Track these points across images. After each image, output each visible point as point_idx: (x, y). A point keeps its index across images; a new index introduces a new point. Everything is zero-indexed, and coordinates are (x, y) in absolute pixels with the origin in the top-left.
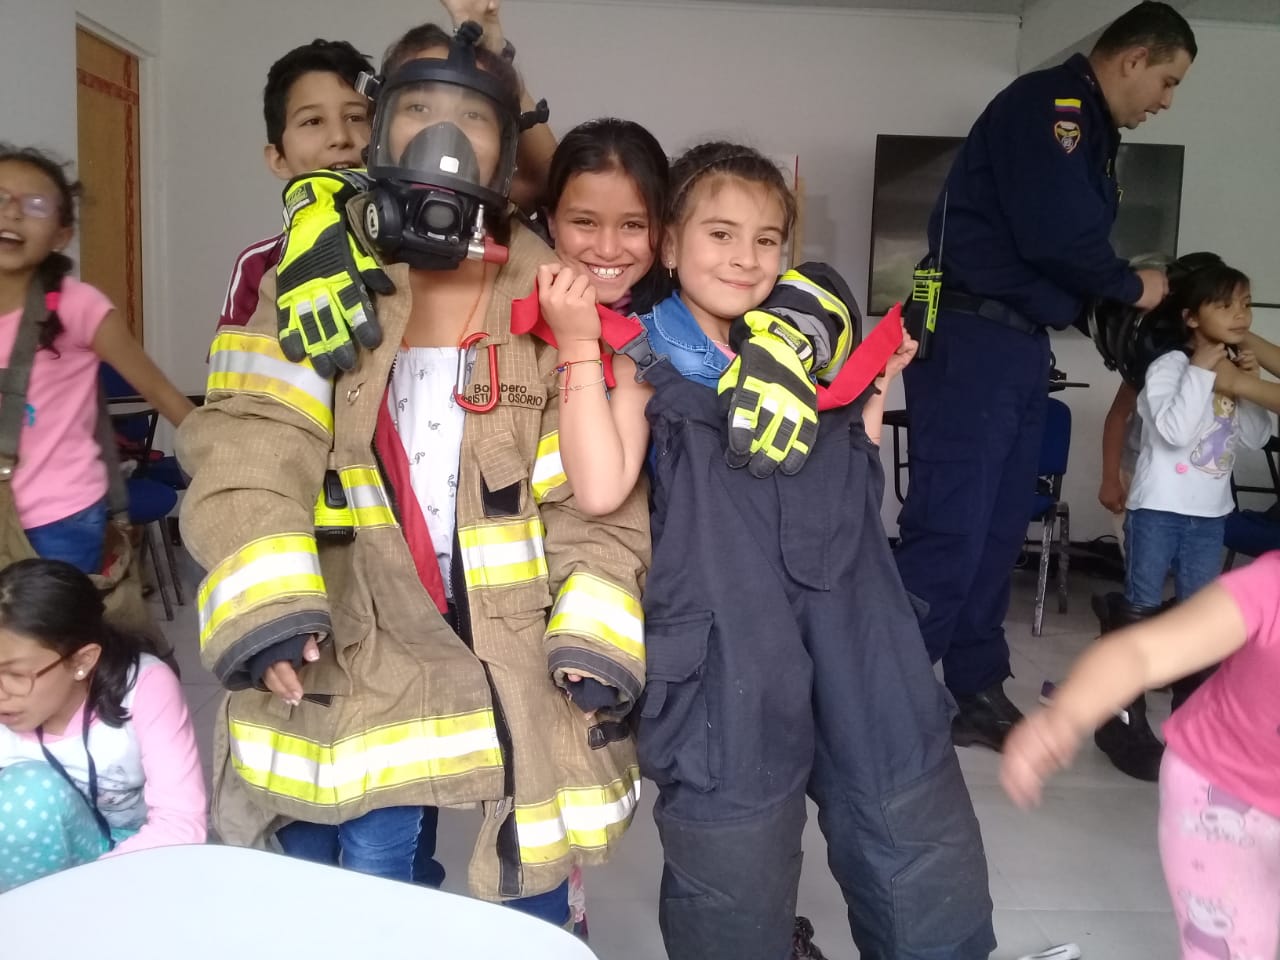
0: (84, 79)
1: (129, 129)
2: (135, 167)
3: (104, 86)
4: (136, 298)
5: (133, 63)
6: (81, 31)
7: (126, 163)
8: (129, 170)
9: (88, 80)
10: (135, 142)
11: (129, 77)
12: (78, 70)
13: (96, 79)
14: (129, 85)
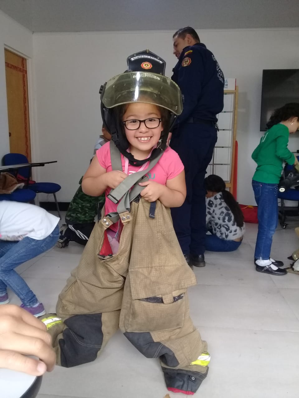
0: (7, 65)
1: (24, 81)
2: (26, 93)
3: (15, 68)
4: (28, 135)
5: (25, 61)
6: (6, 50)
7: (23, 92)
8: (24, 94)
9: (10, 66)
10: (26, 86)
11: (23, 65)
12: (6, 62)
13: (13, 66)
14: (23, 68)
